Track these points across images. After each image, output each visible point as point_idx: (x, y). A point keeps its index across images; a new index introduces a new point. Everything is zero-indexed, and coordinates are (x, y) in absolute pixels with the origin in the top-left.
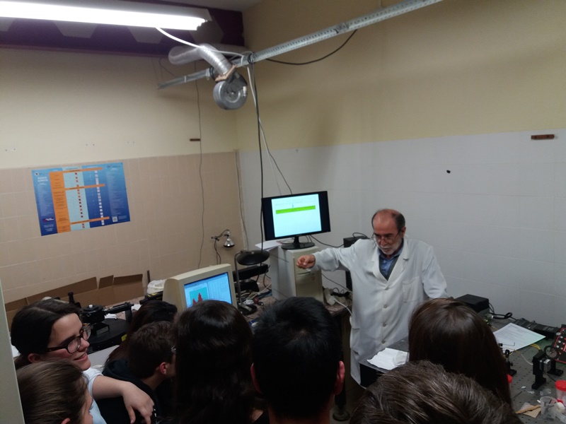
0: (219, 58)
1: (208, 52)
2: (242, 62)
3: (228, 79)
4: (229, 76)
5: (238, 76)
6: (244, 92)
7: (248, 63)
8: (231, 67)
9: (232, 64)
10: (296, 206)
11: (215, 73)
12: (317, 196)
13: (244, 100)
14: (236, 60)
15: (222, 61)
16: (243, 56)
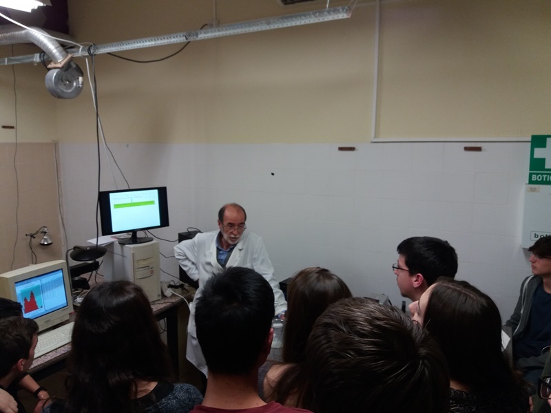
0: (53, 44)
1: (40, 36)
2: (81, 52)
3: (63, 67)
4: (65, 64)
5: (74, 66)
6: (80, 83)
7: (87, 54)
8: (67, 56)
9: (67, 53)
10: (135, 201)
11: (47, 59)
12: (156, 191)
13: (79, 90)
14: (73, 50)
15: (56, 48)
16: (81, 47)
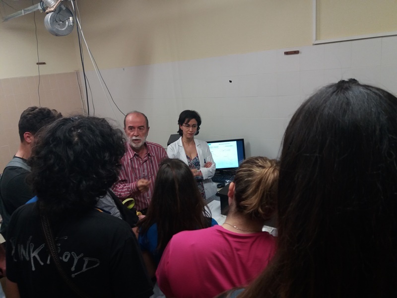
3: (55, 10)
4: (56, 7)
6: (71, 22)
11: (45, 6)
13: (71, 28)
